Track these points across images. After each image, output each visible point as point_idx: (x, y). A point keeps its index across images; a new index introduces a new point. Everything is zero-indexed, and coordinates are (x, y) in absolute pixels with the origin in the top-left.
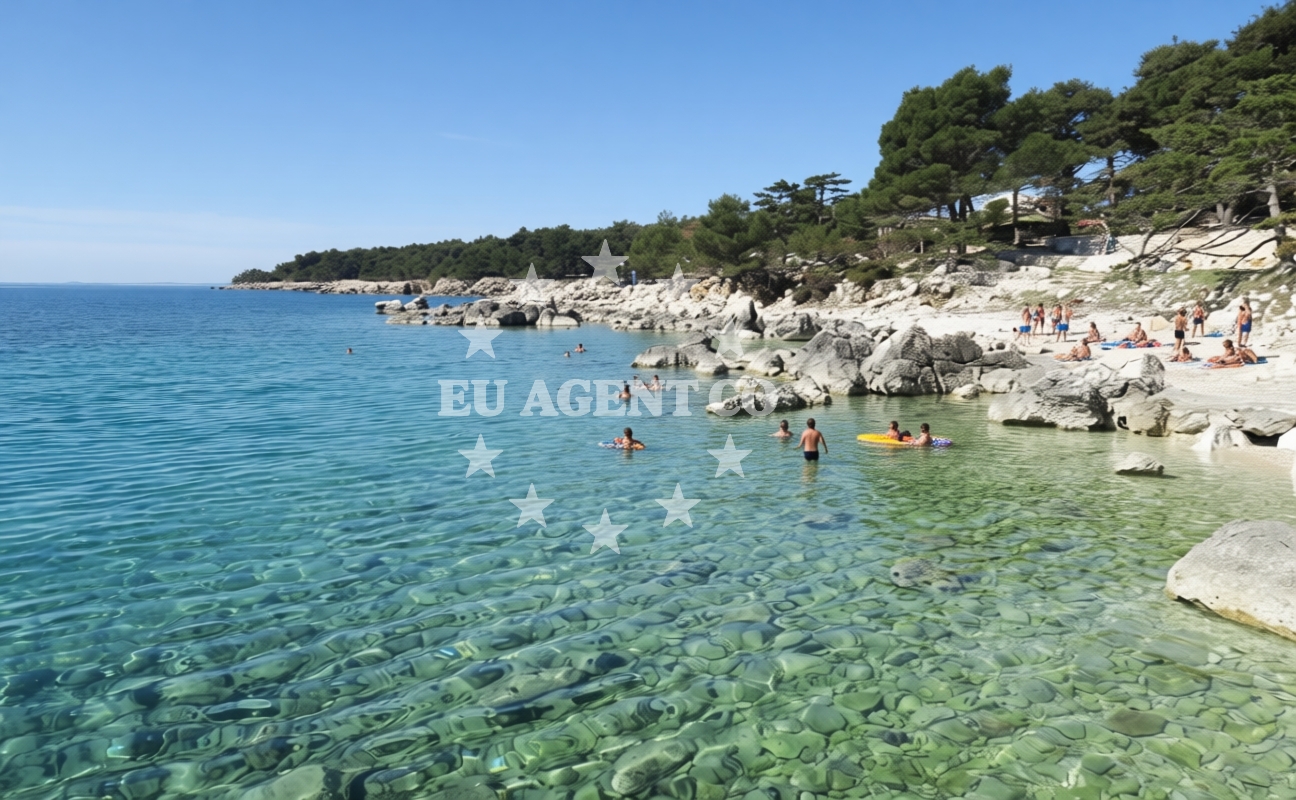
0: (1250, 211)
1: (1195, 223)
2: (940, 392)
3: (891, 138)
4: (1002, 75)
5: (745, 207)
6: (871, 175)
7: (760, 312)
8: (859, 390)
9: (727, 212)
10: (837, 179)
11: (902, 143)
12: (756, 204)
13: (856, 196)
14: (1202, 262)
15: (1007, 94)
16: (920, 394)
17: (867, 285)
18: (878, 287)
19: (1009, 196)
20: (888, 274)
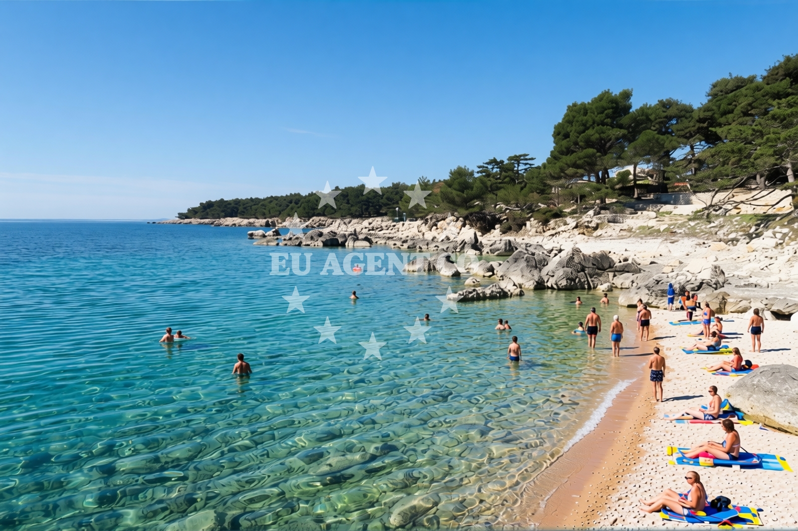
0: (776, 178)
1: (743, 185)
2: (590, 288)
3: (560, 133)
4: (627, 95)
5: (472, 174)
6: (548, 155)
7: (480, 239)
8: (540, 286)
9: (460, 177)
10: (527, 157)
11: (566, 136)
12: (478, 172)
13: (538, 168)
14: (746, 209)
15: (630, 107)
16: (577, 289)
17: (545, 222)
18: (552, 223)
19: (630, 168)
20: (558, 215)
